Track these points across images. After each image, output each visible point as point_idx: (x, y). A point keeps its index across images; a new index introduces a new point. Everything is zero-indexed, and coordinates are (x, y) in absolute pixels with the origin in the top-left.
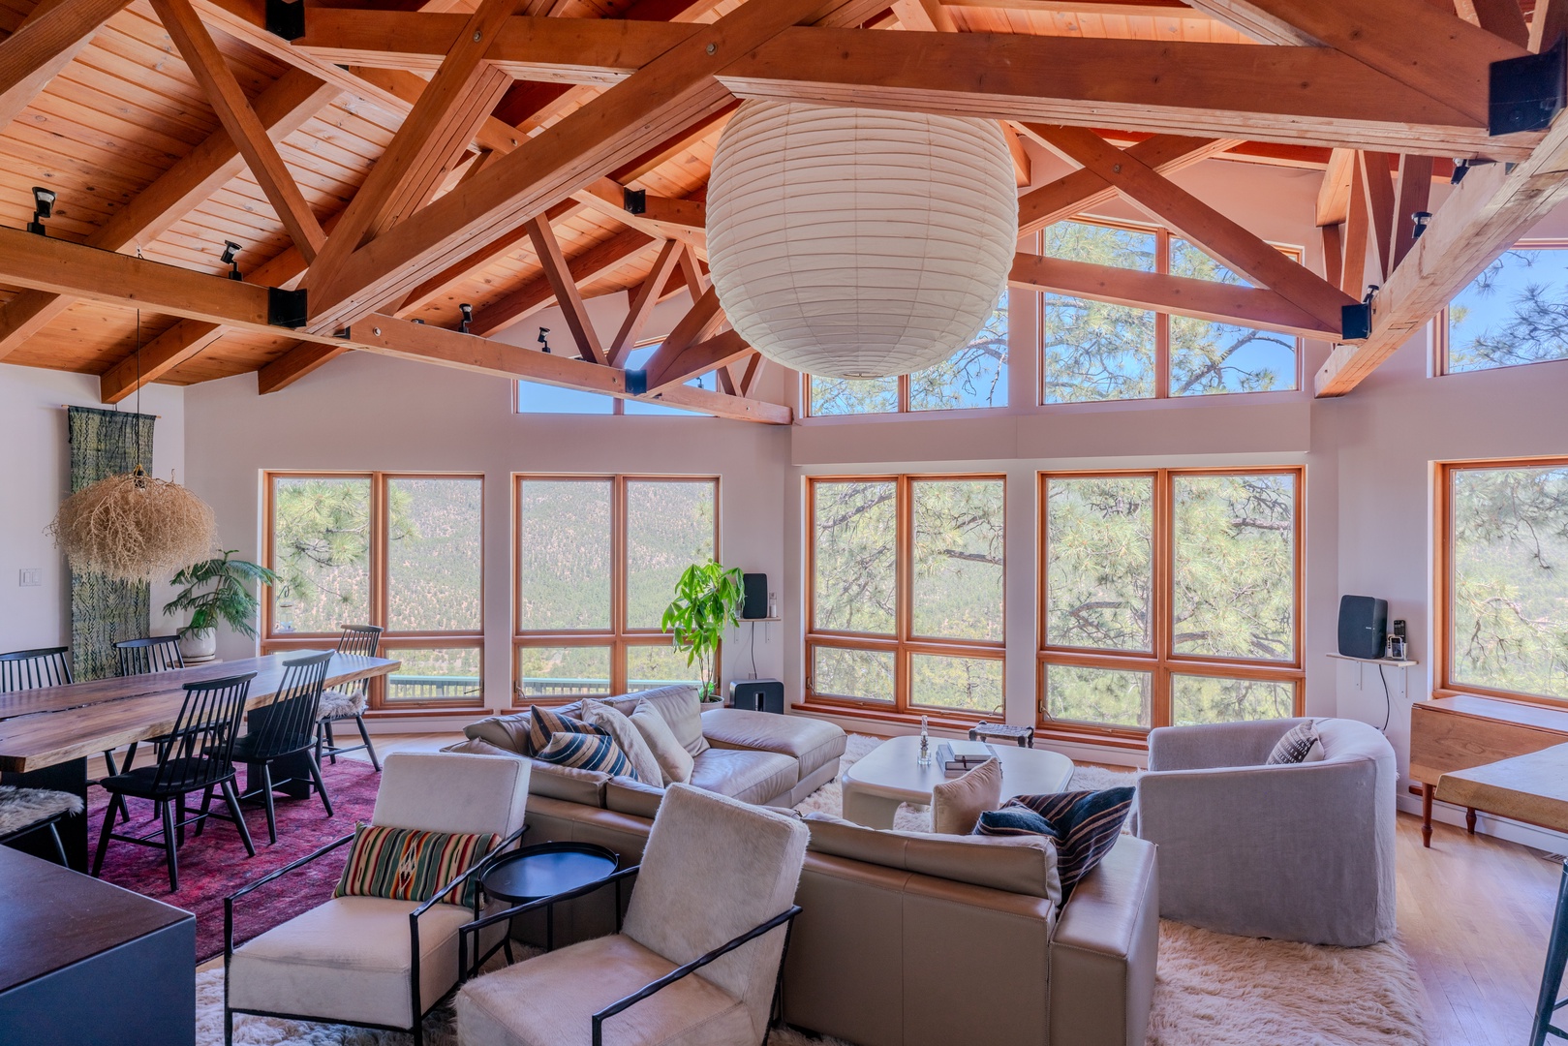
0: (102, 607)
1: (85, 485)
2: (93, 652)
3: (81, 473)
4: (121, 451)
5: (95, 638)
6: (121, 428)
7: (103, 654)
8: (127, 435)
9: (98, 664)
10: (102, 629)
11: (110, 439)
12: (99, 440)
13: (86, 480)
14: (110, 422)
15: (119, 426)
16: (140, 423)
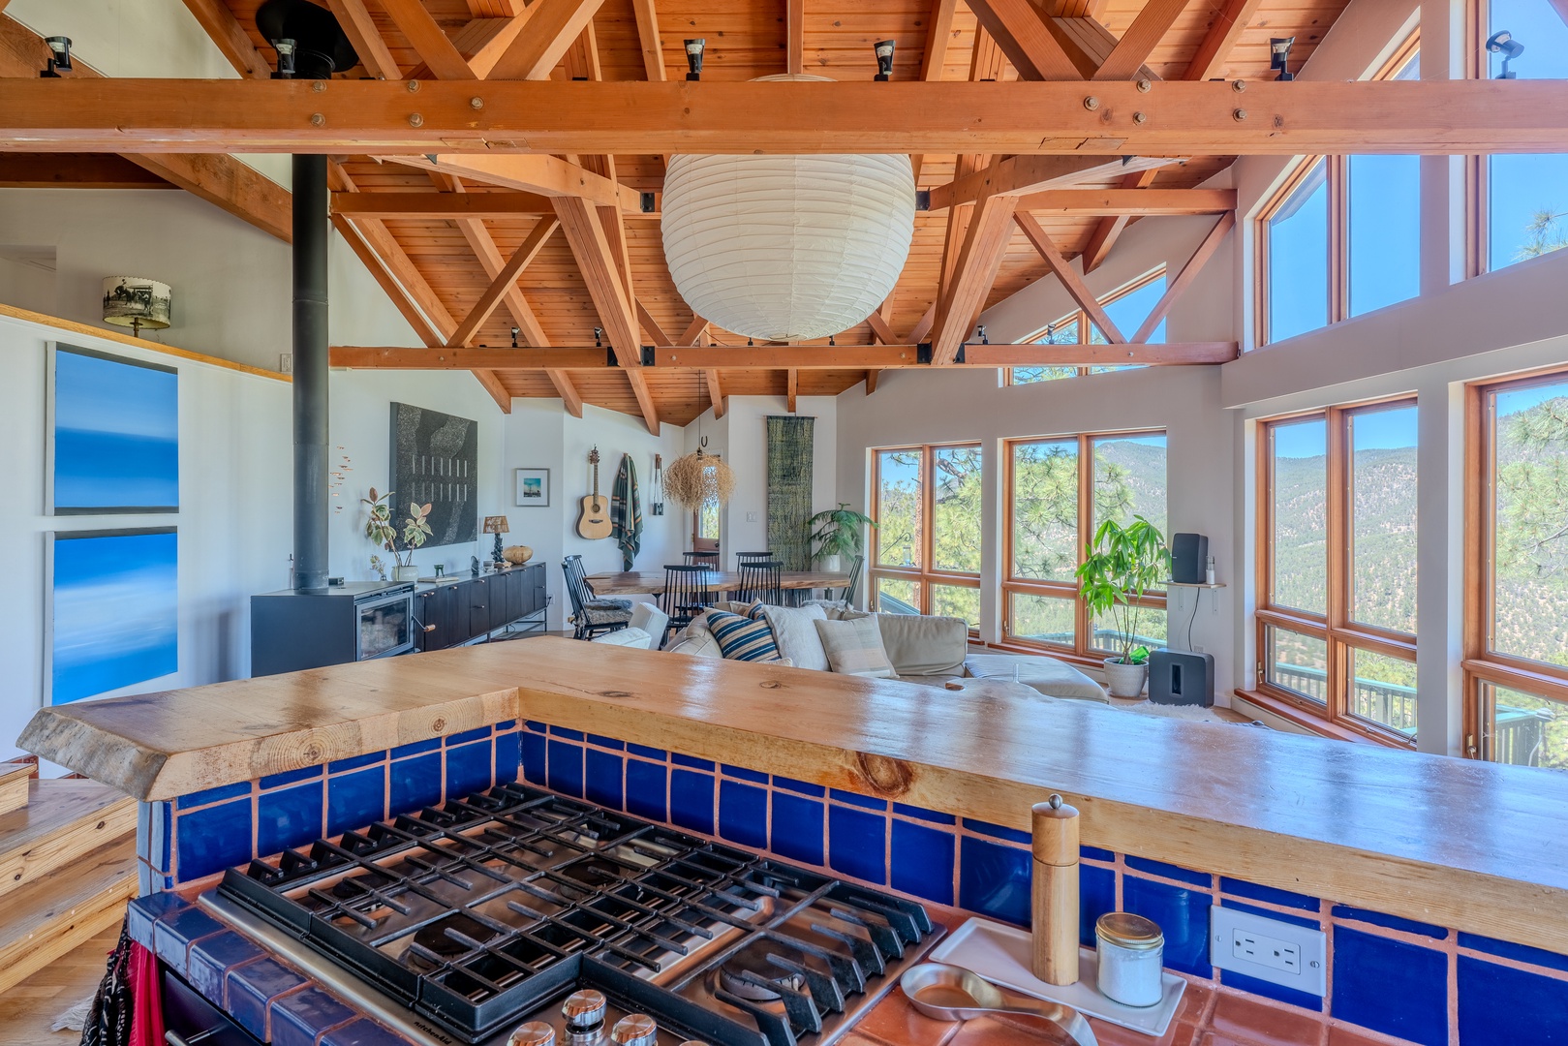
1: (775, 462)
3: (773, 455)
4: (794, 440)
6: (795, 427)
8: (797, 431)
11: (788, 434)
12: (782, 435)
13: (775, 460)
14: (787, 424)
15: (793, 426)
16: (805, 423)
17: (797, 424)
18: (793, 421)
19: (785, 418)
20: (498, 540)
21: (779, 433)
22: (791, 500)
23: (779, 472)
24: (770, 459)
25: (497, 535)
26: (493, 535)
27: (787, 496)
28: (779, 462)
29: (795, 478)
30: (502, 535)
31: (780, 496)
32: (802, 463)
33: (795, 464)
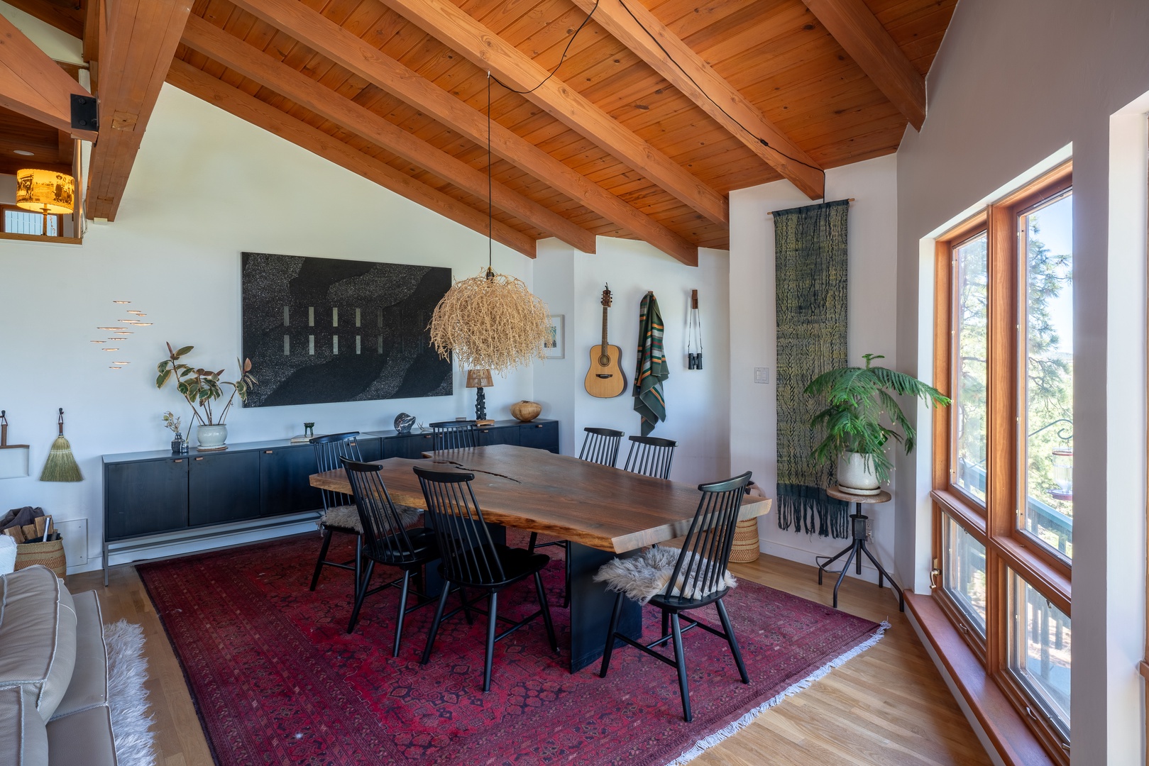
0: (803, 411)
1: (786, 287)
2: (795, 456)
3: (783, 275)
4: (816, 246)
5: (796, 442)
6: (816, 222)
7: (804, 459)
8: (821, 228)
9: (800, 469)
10: (802, 434)
11: (806, 237)
12: (797, 240)
13: (786, 282)
14: (806, 219)
15: (813, 221)
16: (833, 213)
17: (818, 217)
18: (813, 213)
19: (800, 210)
20: (481, 396)
21: (792, 237)
22: (811, 348)
23: (794, 303)
24: (779, 281)
25: (480, 390)
26: (476, 390)
27: (805, 342)
28: (793, 285)
29: (817, 311)
30: (486, 391)
31: (794, 342)
32: (828, 284)
33: (817, 287)
